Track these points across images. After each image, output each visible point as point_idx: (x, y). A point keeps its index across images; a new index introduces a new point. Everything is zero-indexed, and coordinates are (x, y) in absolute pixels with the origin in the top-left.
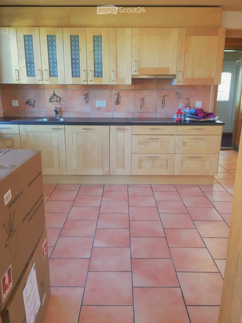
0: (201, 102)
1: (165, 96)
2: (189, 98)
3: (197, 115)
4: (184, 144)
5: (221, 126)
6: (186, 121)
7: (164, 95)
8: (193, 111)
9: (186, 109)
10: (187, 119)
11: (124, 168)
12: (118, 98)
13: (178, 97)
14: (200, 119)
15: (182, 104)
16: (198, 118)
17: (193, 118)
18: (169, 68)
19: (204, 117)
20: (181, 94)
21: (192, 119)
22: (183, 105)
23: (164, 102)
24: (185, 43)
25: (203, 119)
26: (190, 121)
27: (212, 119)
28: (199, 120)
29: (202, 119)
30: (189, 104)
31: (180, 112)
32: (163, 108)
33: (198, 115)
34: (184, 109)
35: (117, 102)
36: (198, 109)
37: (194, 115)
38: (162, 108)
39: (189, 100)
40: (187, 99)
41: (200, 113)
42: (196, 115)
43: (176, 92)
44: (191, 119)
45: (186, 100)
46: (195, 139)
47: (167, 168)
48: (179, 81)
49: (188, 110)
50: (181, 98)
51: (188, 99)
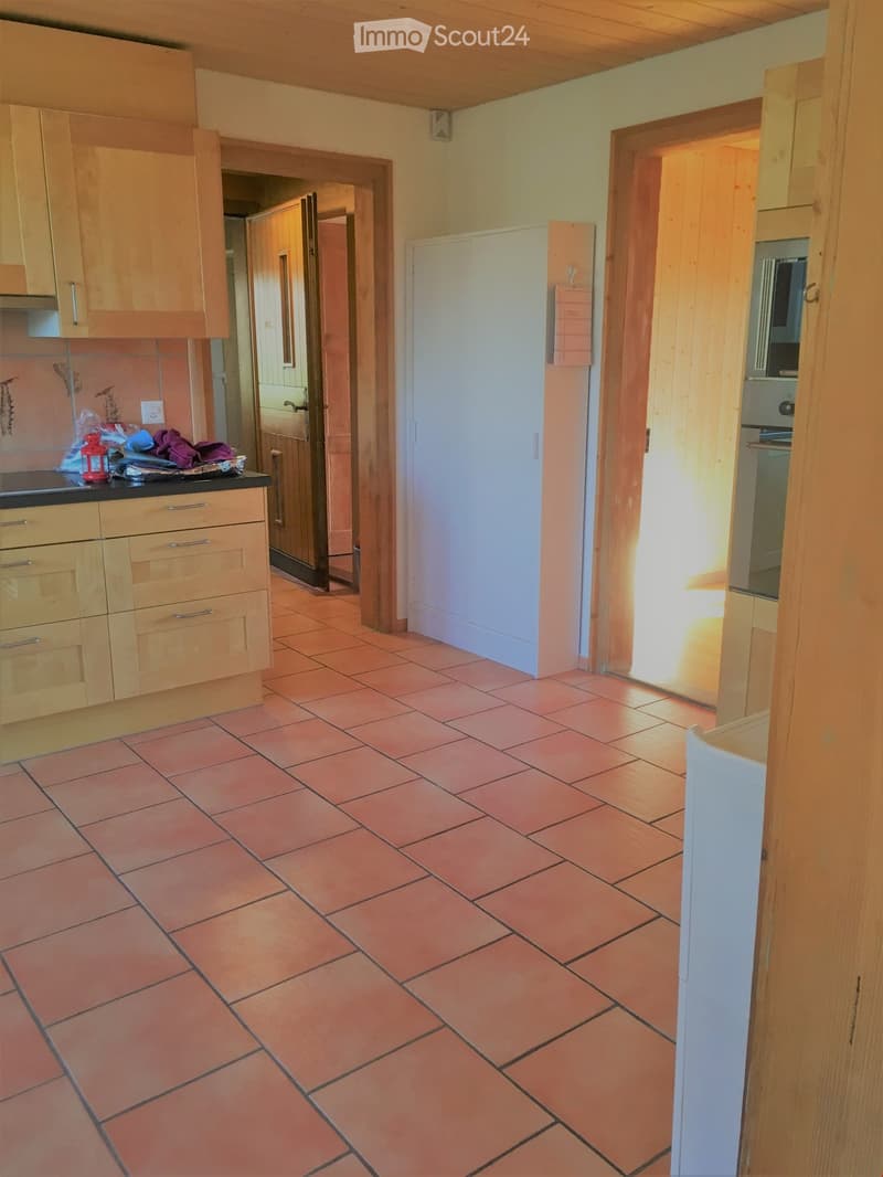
0: (159, 404)
1: (11, 381)
2: (113, 388)
3: (165, 454)
4: (140, 569)
5: (260, 489)
6: (130, 479)
7: (6, 380)
8: (146, 439)
9: (113, 433)
10: (131, 471)
13: (68, 386)
14: (182, 469)
15: (91, 415)
16: (172, 463)
17: (158, 466)
18: (22, 267)
19: (196, 461)
20: (76, 374)
21: (154, 472)
22: (94, 418)
23: (7, 407)
24: (76, 170)
25: (193, 467)
26: (146, 479)
27: (225, 466)
28: (181, 472)
29: (189, 468)
30: (116, 412)
31: (97, 445)
32: (6, 430)
33: (169, 454)
34: (105, 434)
36: (165, 433)
37: (155, 455)
38: (4, 433)
39: (111, 398)
41: (177, 445)
42: (160, 453)
43: (57, 366)
44: (148, 472)
46: (178, 545)
47: (82, 680)
48: (76, 324)
49: (119, 435)
50: (77, 390)
51: (111, 392)
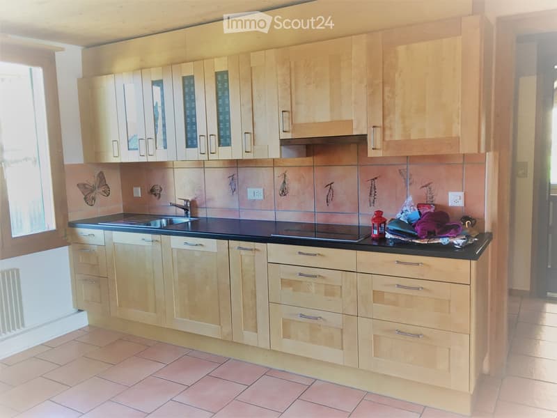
0: (461, 194)
1: (376, 178)
2: (431, 183)
4: (378, 296)
5: (469, 261)
7: (373, 178)
11: (257, 332)
12: (284, 182)
13: (406, 183)
16: (416, 234)
18: (352, 121)
20: (411, 175)
23: (373, 192)
27: (446, 241)
28: (414, 240)
29: (422, 239)
32: (372, 204)
35: (283, 191)
38: (370, 206)
40: (426, 186)
43: (400, 170)
45: (423, 187)
47: (342, 349)
48: (373, 149)
50: (410, 184)
